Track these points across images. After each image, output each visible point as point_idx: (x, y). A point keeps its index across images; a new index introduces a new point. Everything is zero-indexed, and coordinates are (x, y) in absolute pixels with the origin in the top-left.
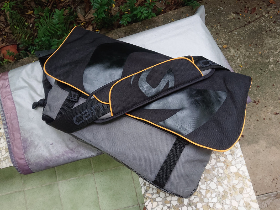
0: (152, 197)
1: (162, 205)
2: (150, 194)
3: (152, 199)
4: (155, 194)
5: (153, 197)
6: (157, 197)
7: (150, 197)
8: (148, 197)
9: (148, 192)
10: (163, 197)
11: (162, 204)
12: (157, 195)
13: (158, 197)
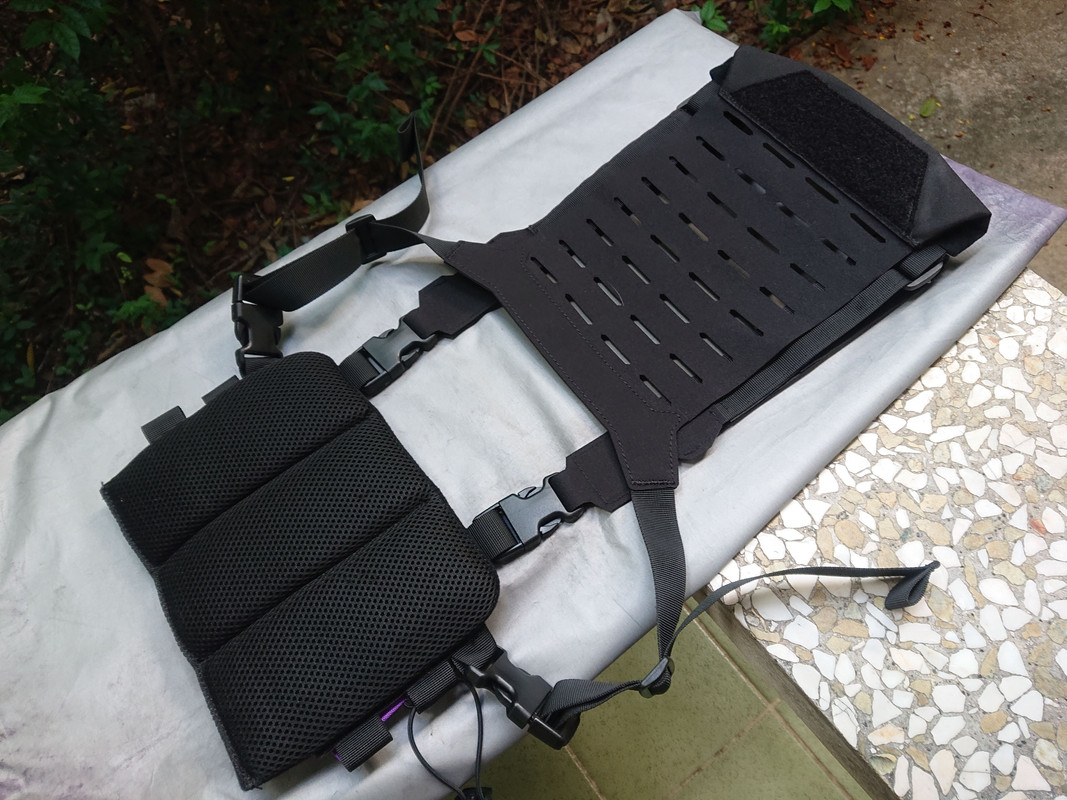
0: (907, 736)
2: (891, 728)
4: (912, 716)
5: (911, 734)
6: (930, 726)
7: (899, 738)
10: (960, 708)
11: (974, 744)
12: (928, 713)
13: (936, 719)
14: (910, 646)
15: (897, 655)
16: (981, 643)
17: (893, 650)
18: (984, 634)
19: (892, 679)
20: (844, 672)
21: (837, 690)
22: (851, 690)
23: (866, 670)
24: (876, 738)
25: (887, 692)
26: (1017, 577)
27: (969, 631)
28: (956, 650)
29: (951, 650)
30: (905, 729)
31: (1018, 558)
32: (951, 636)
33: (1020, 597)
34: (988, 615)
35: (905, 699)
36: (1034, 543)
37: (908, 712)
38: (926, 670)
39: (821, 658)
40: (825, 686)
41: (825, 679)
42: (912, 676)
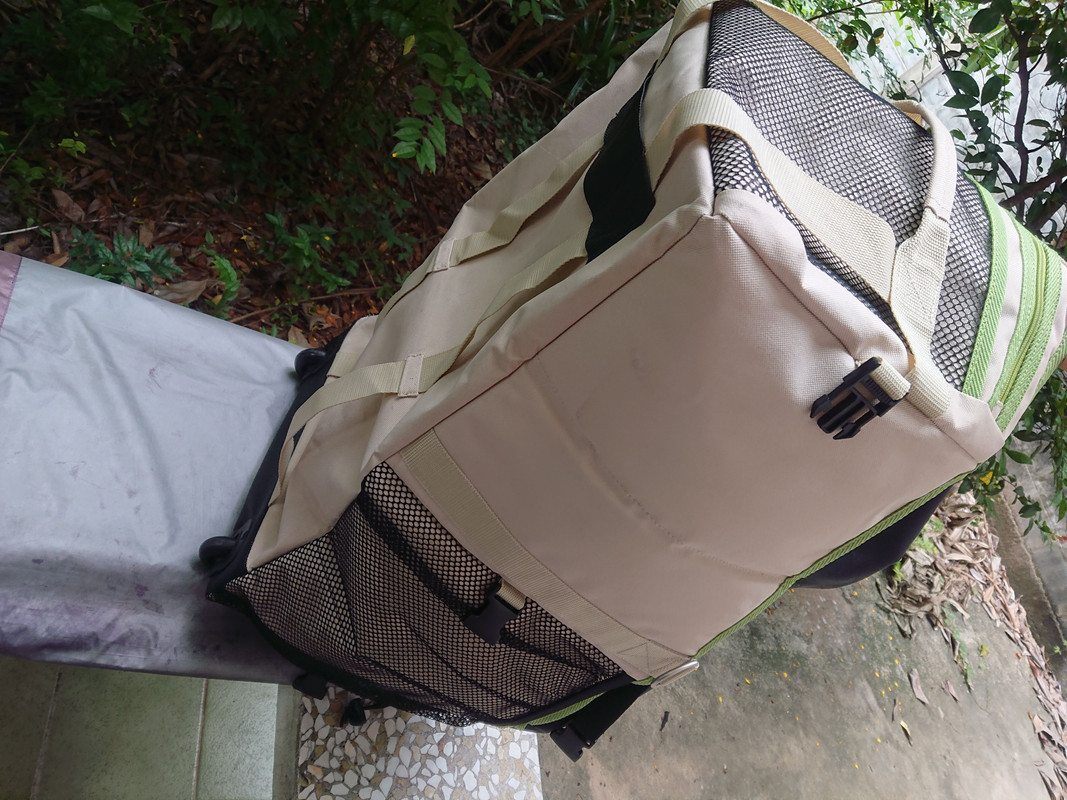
0: (322, 779)
2: (319, 770)
3: (323, 785)
4: (332, 773)
5: (324, 780)
6: (335, 783)
7: (319, 776)
8: (312, 777)
9: (315, 763)
10: (352, 787)
12: (338, 777)
13: (339, 782)
14: (355, 745)
15: (349, 746)
16: (382, 769)
17: (348, 742)
18: (386, 767)
19: (338, 752)
20: (323, 733)
21: (314, 736)
22: (319, 742)
23: (331, 740)
24: (310, 769)
25: (331, 756)
26: (418, 757)
27: (382, 761)
28: (371, 764)
29: (369, 761)
30: (325, 775)
31: (424, 750)
32: (374, 756)
33: (411, 766)
34: (394, 761)
35: (335, 764)
36: (434, 750)
37: (331, 770)
38: (353, 760)
39: (320, 719)
40: (311, 731)
41: (313, 728)
42: (347, 758)
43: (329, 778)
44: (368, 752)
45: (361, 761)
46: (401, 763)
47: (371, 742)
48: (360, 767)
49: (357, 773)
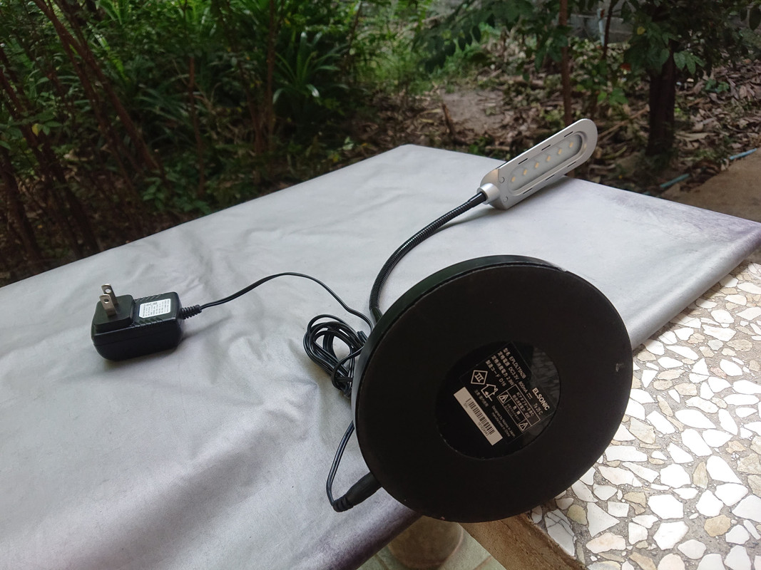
0: (628, 543)
1: (706, 553)
2: (609, 535)
3: (639, 551)
4: (631, 524)
5: (632, 541)
6: (652, 532)
7: (619, 544)
10: (681, 515)
11: (703, 547)
13: (656, 525)
29: (660, 466)
30: (626, 537)
31: (706, 394)
33: (716, 422)
35: (621, 510)
36: (718, 384)
37: (625, 521)
38: (638, 484)
43: (637, 532)
44: (644, 457)
45: (649, 475)
46: (700, 431)
47: (631, 443)
48: (658, 481)
49: (664, 492)
